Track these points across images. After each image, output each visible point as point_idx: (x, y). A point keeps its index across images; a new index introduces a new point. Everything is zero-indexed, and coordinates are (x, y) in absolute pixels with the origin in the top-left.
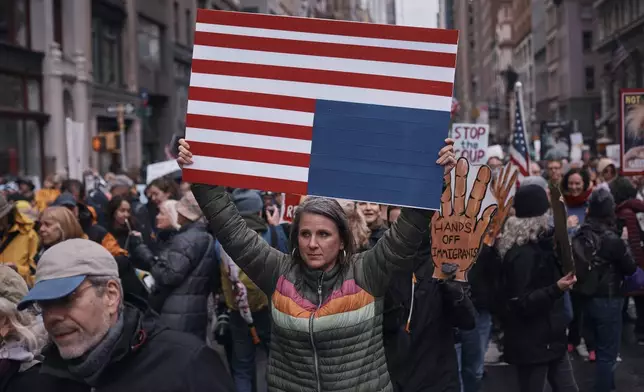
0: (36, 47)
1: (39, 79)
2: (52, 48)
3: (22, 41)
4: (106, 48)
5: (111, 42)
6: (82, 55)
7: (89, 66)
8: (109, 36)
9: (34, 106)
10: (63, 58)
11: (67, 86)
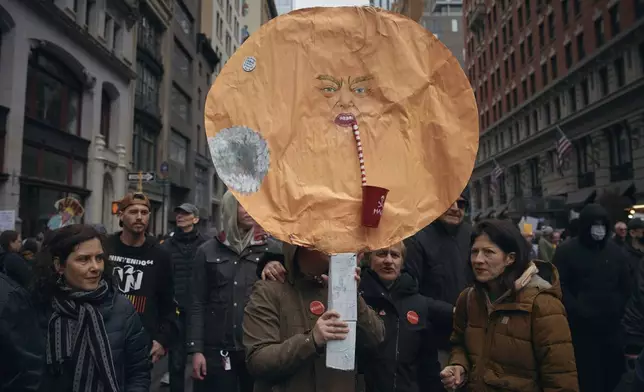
0: (84, 135)
1: (85, 161)
2: (97, 137)
3: (73, 130)
4: (145, 146)
5: (150, 144)
6: (123, 148)
7: (130, 158)
8: (147, 139)
9: (78, 182)
10: (107, 146)
11: (108, 169)
